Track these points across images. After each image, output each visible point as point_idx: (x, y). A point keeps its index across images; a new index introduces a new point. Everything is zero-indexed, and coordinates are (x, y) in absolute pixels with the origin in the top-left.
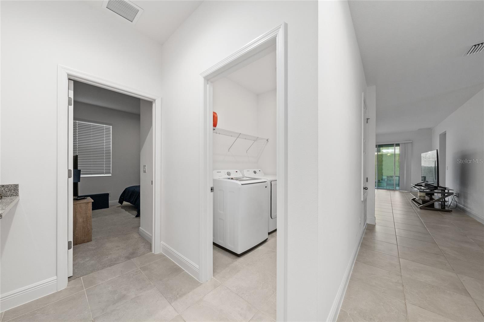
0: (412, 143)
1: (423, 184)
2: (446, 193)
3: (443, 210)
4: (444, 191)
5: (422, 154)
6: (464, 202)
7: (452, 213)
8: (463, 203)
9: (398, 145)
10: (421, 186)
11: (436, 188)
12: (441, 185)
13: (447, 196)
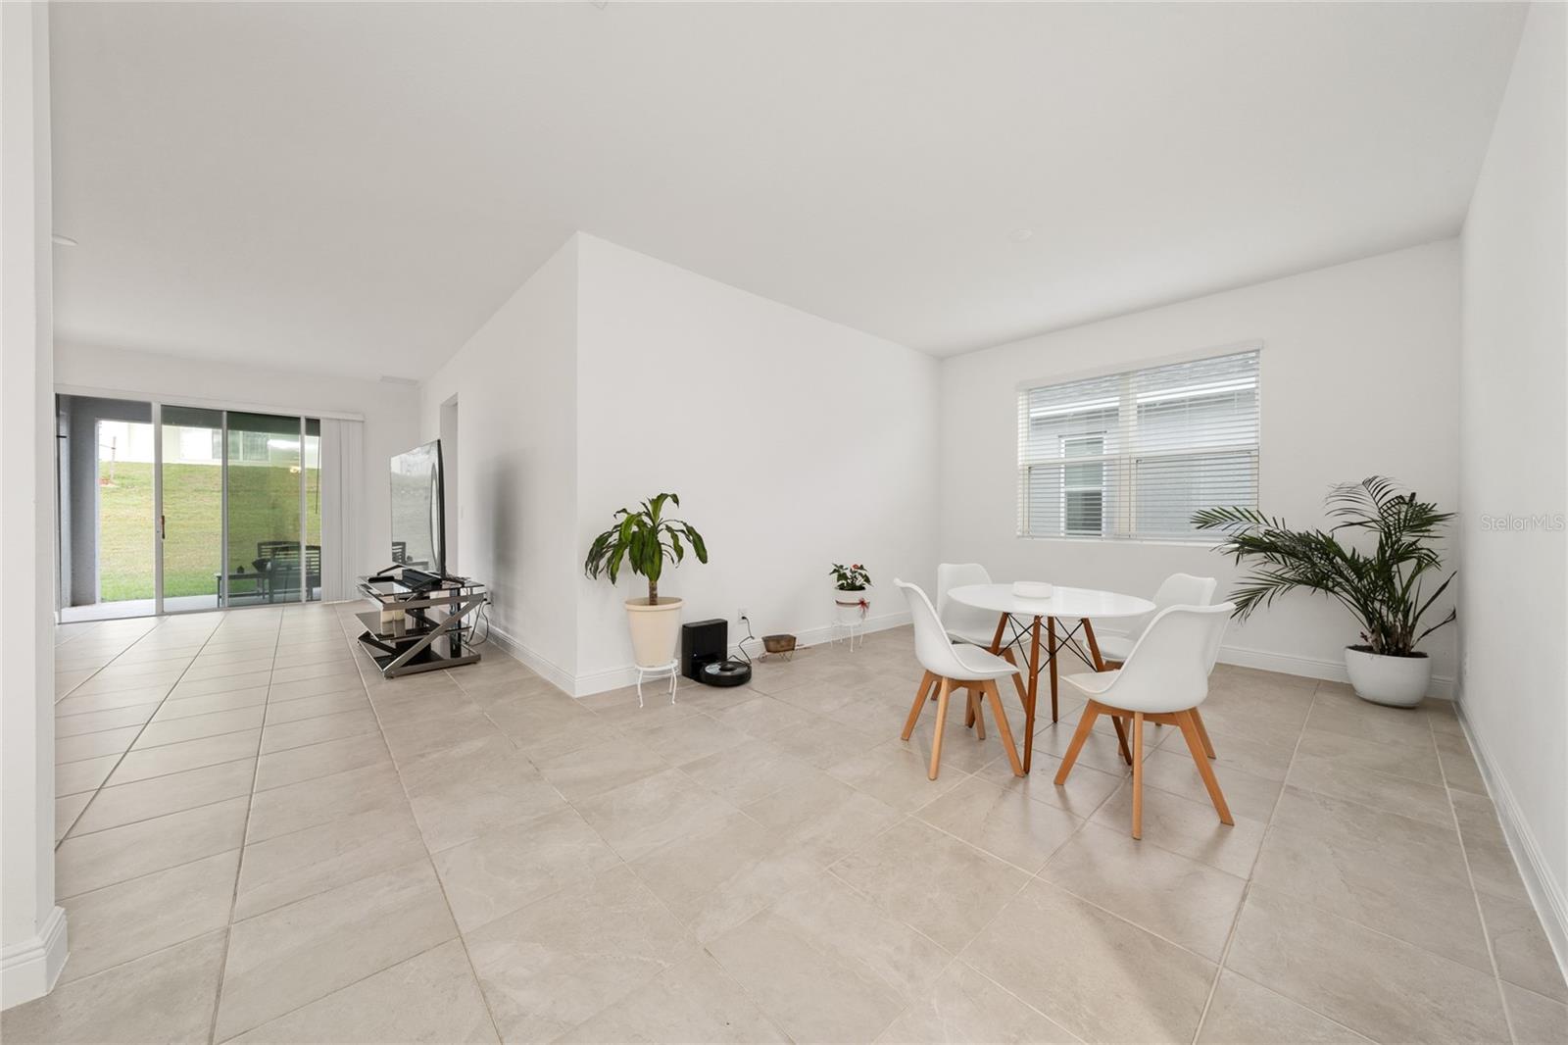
0: (363, 422)
1: (398, 573)
2: (465, 599)
3: (456, 660)
4: (459, 594)
5: (393, 459)
6: (507, 618)
7: (481, 664)
8: (503, 622)
9: (314, 426)
10: (391, 579)
11: (436, 585)
12: (449, 571)
13: (467, 609)
